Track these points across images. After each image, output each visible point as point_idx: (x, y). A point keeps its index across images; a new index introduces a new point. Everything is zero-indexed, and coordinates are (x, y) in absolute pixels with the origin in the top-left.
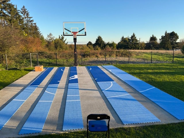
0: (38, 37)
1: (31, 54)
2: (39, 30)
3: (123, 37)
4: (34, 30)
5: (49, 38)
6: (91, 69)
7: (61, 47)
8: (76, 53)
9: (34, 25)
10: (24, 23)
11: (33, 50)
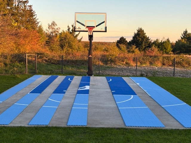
0: (34, 28)
1: (27, 55)
2: (36, 16)
3: (186, 32)
4: (27, 16)
5: (51, 30)
6: (111, 80)
7: (70, 46)
8: (90, 56)
9: (28, 8)
10: (14, 5)
11: (27, 49)
